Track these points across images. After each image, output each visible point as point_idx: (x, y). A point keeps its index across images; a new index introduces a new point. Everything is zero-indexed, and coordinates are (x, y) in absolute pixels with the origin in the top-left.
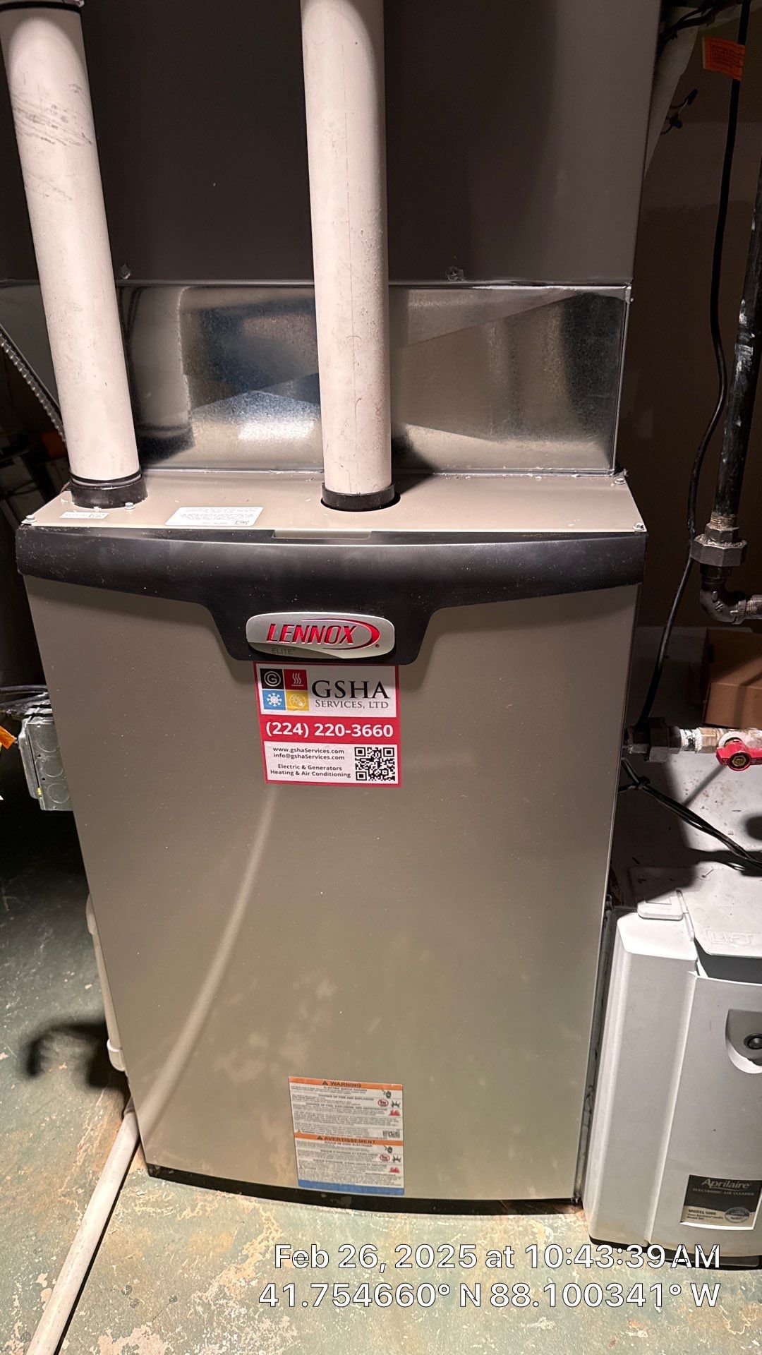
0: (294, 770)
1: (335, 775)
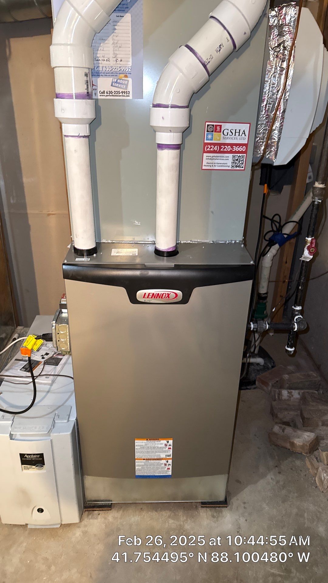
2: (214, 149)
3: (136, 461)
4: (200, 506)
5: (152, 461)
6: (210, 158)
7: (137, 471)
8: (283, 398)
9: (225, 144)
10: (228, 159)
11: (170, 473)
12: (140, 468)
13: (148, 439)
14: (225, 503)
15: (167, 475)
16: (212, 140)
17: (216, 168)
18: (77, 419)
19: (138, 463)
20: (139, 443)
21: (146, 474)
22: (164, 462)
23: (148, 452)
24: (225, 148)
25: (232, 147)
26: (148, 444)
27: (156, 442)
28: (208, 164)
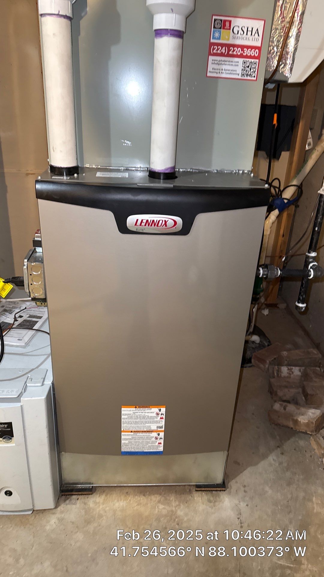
2: (222, 51)
3: (122, 433)
4: (194, 490)
5: (141, 434)
6: (216, 62)
7: (123, 446)
8: (283, 375)
9: (234, 46)
10: (238, 65)
11: (161, 449)
12: (127, 442)
13: (137, 407)
14: (223, 486)
15: (158, 450)
16: (219, 38)
17: (224, 75)
18: (53, 384)
19: (124, 436)
20: (126, 412)
21: (133, 450)
22: (155, 434)
23: (136, 423)
24: (234, 51)
25: (242, 50)
26: (137, 413)
27: (147, 410)
28: (214, 71)
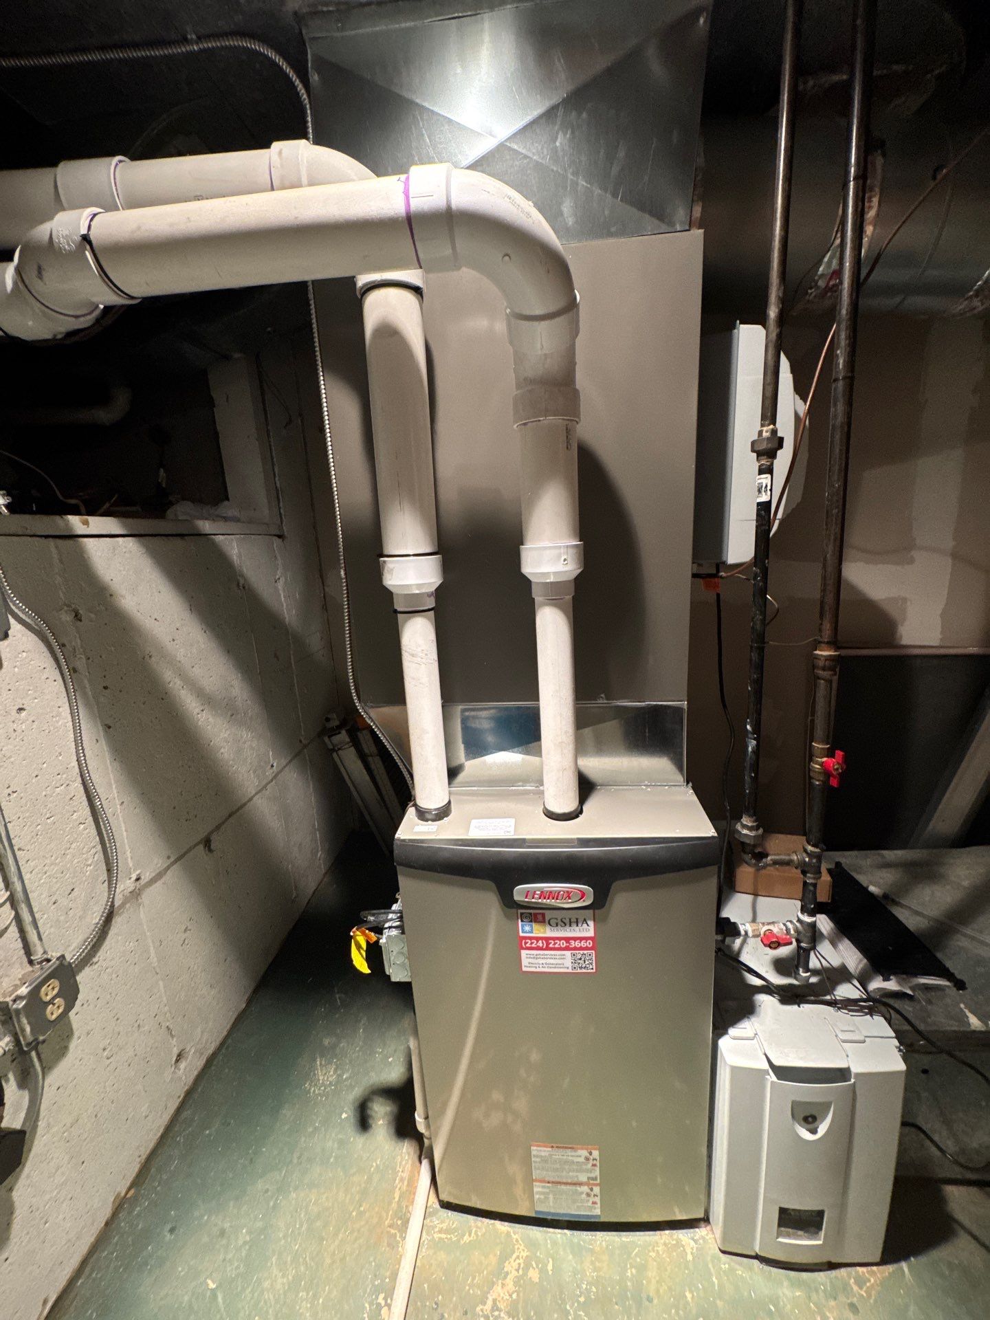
0: (537, 966)
1: (561, 968)
